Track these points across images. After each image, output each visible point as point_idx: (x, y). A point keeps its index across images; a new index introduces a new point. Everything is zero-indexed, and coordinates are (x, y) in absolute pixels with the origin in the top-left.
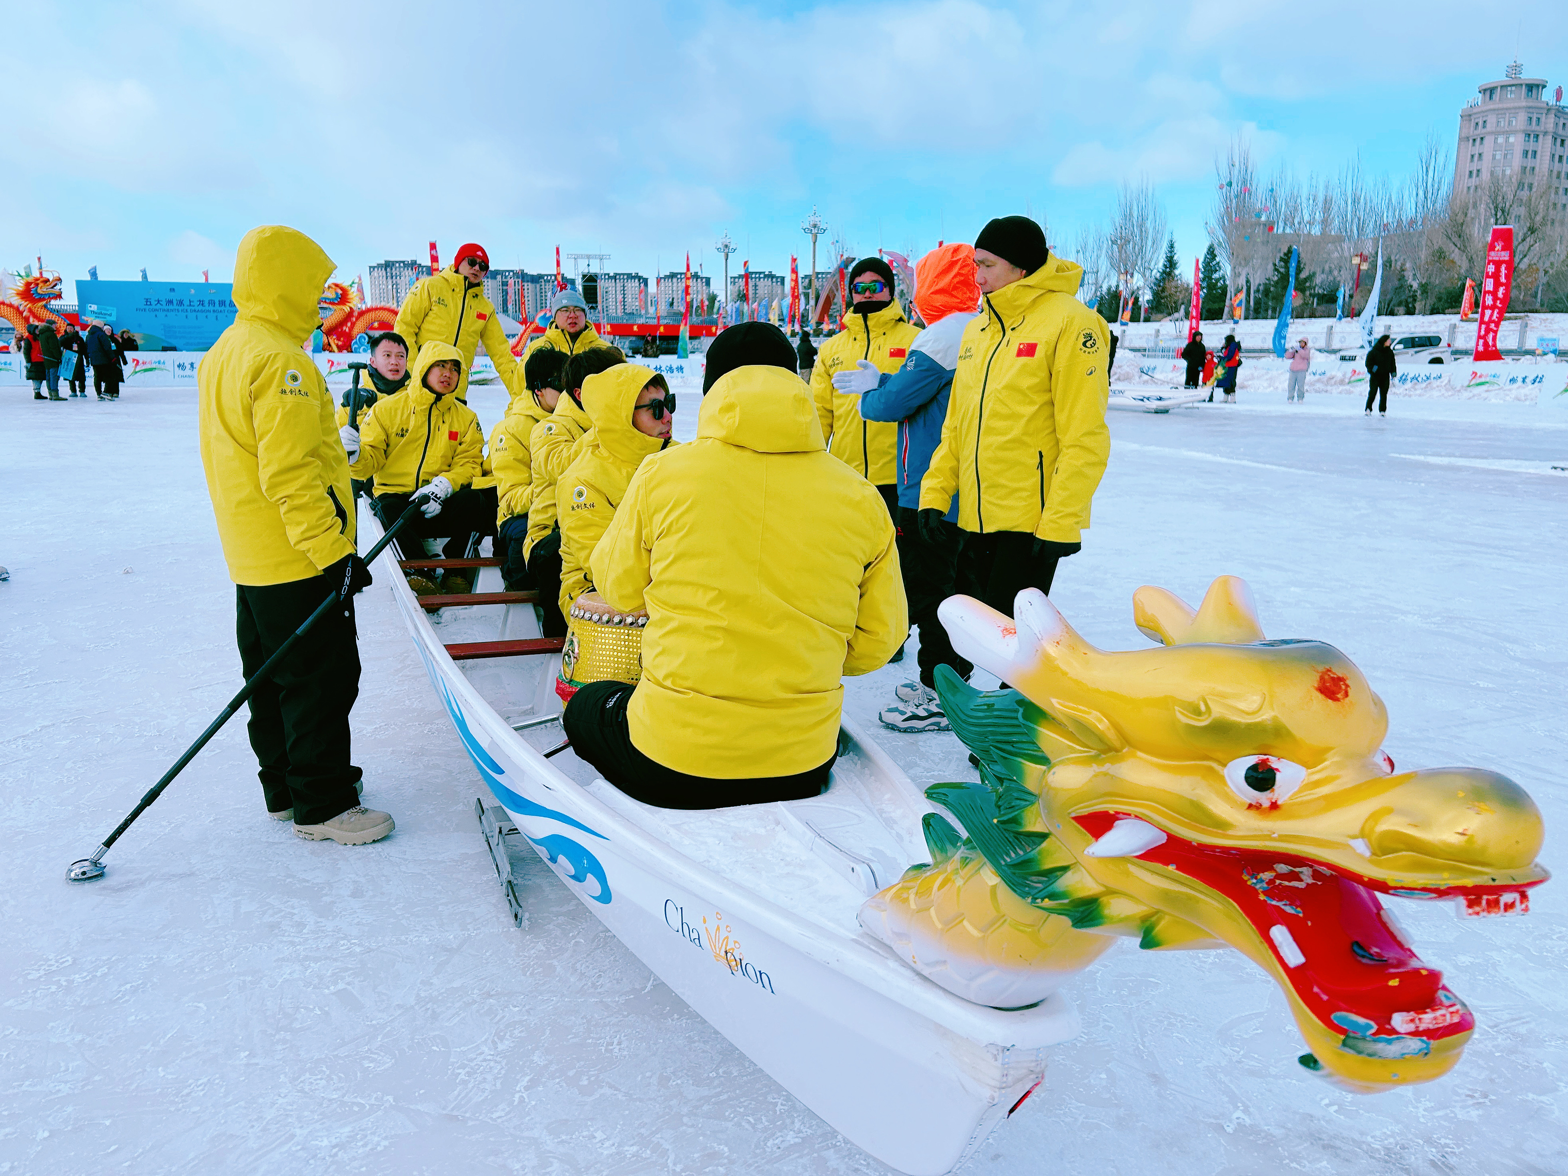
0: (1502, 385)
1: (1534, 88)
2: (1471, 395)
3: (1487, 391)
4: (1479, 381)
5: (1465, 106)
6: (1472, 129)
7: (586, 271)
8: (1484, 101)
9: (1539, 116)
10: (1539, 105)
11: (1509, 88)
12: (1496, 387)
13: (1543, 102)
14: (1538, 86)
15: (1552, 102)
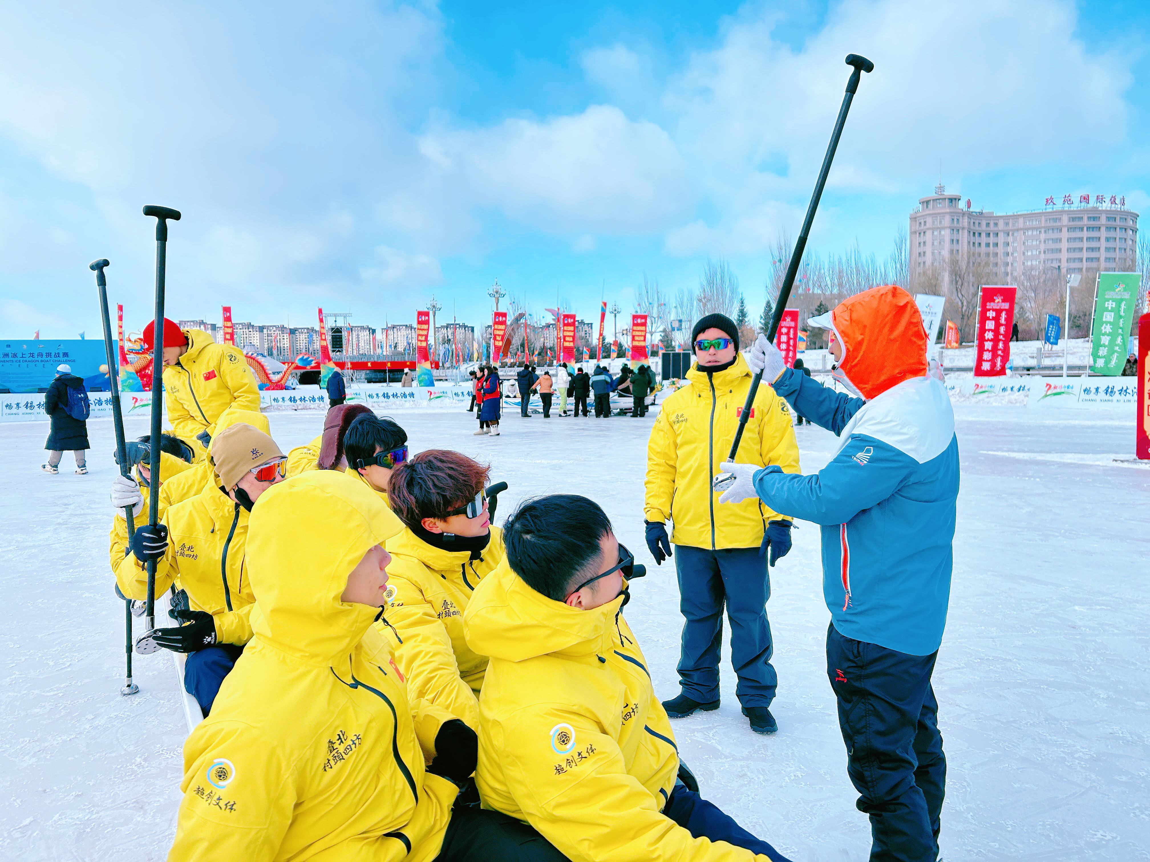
0: (997, 393)
1: (953, 200)
2: (977, 400)
3: (988, 397)
4: (981, 390)
5: (912, 212)
6: (917, 226)
7: (334, 325)
8: (923, 209)
9: (958, 218)
10: (958, 211)
11: (938, 201)
12: (993, 394)
13: (960, 209)
14: (956, 199)
15: (965, 209)
